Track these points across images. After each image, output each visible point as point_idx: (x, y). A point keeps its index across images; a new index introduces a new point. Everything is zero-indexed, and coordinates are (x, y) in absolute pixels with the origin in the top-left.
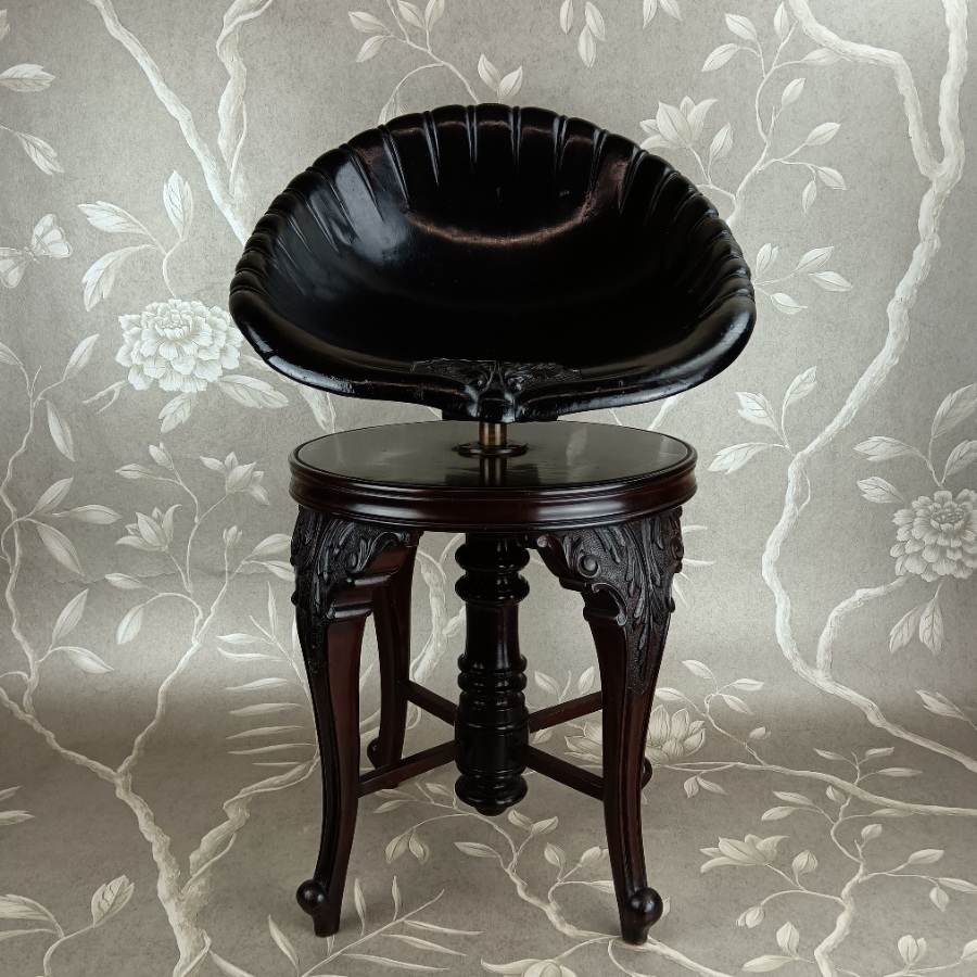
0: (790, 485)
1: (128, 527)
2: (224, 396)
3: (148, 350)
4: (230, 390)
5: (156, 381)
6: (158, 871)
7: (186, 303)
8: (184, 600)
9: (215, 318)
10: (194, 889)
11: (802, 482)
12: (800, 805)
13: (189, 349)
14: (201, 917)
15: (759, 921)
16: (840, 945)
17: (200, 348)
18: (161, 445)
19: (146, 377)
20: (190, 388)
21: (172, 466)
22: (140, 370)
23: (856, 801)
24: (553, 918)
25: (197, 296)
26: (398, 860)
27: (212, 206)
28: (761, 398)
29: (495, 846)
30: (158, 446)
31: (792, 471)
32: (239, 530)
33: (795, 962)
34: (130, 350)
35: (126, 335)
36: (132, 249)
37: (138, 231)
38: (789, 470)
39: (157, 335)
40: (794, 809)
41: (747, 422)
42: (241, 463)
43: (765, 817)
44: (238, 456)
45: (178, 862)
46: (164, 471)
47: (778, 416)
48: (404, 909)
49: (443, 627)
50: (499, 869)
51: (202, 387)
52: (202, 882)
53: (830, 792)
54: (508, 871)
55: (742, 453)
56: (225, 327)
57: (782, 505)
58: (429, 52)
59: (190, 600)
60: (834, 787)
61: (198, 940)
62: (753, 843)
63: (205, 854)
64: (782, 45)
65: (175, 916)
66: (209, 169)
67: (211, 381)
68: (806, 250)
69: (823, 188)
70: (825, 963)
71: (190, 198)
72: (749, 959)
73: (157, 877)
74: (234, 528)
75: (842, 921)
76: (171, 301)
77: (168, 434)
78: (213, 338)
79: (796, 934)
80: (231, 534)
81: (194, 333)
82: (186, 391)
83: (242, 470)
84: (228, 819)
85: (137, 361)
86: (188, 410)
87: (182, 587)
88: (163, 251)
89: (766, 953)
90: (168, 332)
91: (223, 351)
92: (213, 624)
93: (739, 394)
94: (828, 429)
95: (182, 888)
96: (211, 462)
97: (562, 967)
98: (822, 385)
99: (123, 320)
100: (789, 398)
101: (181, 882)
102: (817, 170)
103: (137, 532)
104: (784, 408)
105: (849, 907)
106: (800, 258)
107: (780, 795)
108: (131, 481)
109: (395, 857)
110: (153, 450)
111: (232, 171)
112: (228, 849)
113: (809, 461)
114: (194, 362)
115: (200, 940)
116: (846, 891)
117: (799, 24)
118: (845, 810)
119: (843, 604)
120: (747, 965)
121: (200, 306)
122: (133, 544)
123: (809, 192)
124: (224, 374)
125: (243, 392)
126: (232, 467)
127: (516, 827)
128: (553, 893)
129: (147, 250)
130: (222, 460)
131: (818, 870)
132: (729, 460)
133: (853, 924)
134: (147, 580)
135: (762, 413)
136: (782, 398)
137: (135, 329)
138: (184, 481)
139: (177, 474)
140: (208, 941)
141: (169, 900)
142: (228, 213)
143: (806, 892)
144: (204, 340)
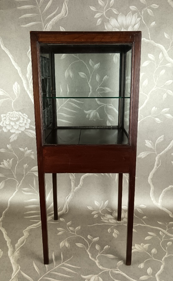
0: (156, 161)
1: (1, 163)
2: (25, 134)
3: (7, 123)
4: (27, 133)
5: (9, 130)
6: (8, 249)
7: (17, 113)
8: (14, 180)
9: (24, 116)
10: (16, 254)
11: (159, 161)
12: (154, 236)
13: (17, 123)
14: (18, 261)
15: (143, 267)
16: (161, 273)
17: (20, 123)
18: (10, 145)
19: (7, 129)
20: (17, 132)
21: (12, 150)
22: (6, 127)
23: (166, 235)
24: (97, 264)
25: (20, 111)
26: (63, 247)
27: (25, 90)
28: (150, 141)
29: (84, 245)
30: (9, 145)
31: (157, 159)
32: (27, 165)
33: (151, 277)
34: (3, 123)
35: (3, 119)
36: (5, 99)
37: (6, 95)
38: (156, 158)
39: (10, 119)
40: (152, 237)
41: (147, 147)
42: (29, 150)
43: (146, 239)
44: (28, 148)
45: (13, 246)
46: (10, 151)
47: (154, 146)
48: (64, 260)
49: (74, 189)
50: (85, 251)
51: (20, 132)
52: (18, 252)
53: (160, 233)
54: (87, 251)
55: (146, 154)
56: (26, 118)
57: (154, 166)
58: (78, 58)
59: (16, 180)
60: (162, 231)
61: (17, 267)
62: (143, 246)
63: (19, 245)
64: (161, 61)
65: (12, 261)
66: (24, 82)
67: (22, 130)
68: (163, 109)
69: (168, 95)
70: (158, 278)
71: (19, 88)
72: (141, 276)
73: (8, 250)
74: (26, 164)
75: (162, 267)
76: (14, 112)
77: (12, 142)
78: (23, 121)
79: (152, 270)
80: (25, 166)
81: (19, 119)
82: (16, 133)
83: (29, 151)
84: (24, 235)
85: (5, 125)
86: (16, 137)
87: (14, 177)
88: (12, 100)
89: (145, 275)
90: (13, 119)
91: (26, 124)
92: (21, 186)
93: (146, 140)
94: (166, 149)
95: (14, 253)
96: (22, 149)
97: (99, 277)
98: (165, 139)
99: (2, 116)
100: (157, 142)
101: (13, 252)
102: (167, 91)
103: (3, 164)
104: (156, 144)
105: (164, 263)
106: (162, 110)
107: (149, 233)
108: (2, 153)
109: (62, 247)
110: (8, 146)
111: (30, 82)
112: (24, 243)
113: (161, 156)
114: (18, 126)
115: (18, 267)
116: (163, 259)
117: (165, 57)
118: (164, 238)
119: (166, 189)
120: (140, 278)
121: (20, 113)
122: (3, 167)
123: (165, 96)
124: (25, 129)
125: (30, 134)
126: (26, 151)
127: (89, 240)
128: (97, 257)
129: (8, 100)
130: (24, 149)
131: (157, 253)
132: (142, 155)
133: (164, 268)
134: (5, 175)
135: (151, 145)
136: (155, 142)
137: (5, 118)
138: (15, 153)
139: (13, 152)
140: (20, 267)
141: (11, 256)
142: (28, 92)
143: (154, 259)
144: (21, 121)
